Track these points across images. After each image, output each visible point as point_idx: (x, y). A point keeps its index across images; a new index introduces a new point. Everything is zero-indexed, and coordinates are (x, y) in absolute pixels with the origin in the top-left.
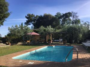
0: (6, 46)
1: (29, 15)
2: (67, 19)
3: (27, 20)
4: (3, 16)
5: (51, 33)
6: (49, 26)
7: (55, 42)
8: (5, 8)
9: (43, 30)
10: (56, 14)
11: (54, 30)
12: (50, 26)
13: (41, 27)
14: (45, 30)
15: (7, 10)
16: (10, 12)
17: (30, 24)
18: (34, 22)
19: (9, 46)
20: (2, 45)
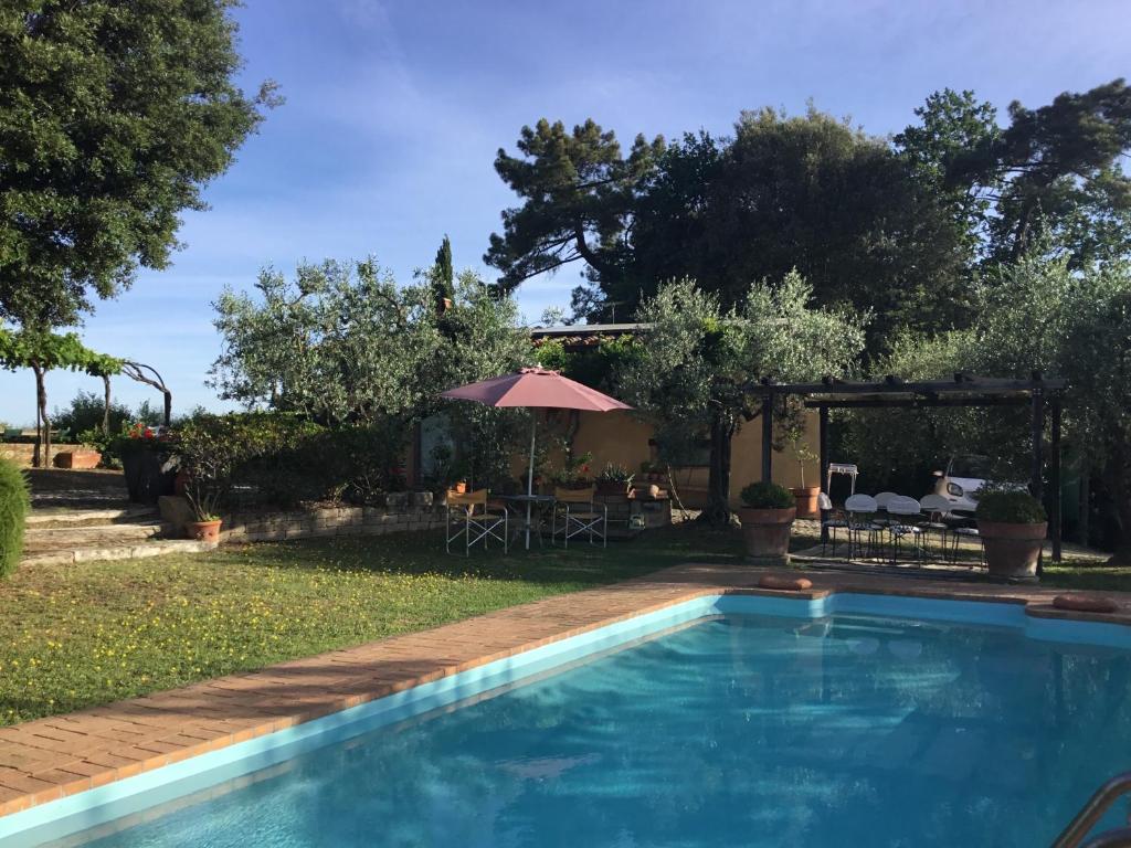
0: (152, 551)
1: (543, 140)
2: (1079, 183)
3: (518, 202)
4: (144, 141)
5: (803, 389)
6: (777, 280)
7: (864, 520)
8: (170, 34)
9: (688, 341)
10: (919, 123)
11: (859, 337)
12: (795, 286)
13: (665, 298)
14: (711, 345)
15: (213, 67)
16: (250, 94)
17: (553, 263)
18: (608, 227)
19: (191, 547)
20: (102, 542)
